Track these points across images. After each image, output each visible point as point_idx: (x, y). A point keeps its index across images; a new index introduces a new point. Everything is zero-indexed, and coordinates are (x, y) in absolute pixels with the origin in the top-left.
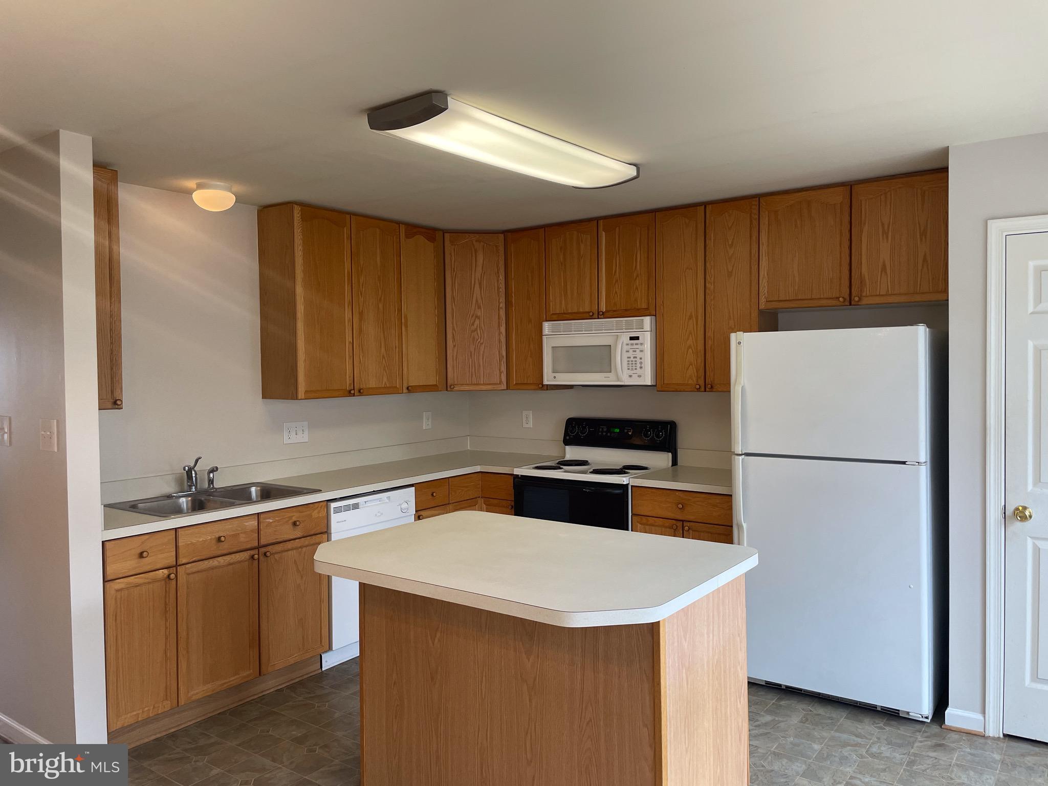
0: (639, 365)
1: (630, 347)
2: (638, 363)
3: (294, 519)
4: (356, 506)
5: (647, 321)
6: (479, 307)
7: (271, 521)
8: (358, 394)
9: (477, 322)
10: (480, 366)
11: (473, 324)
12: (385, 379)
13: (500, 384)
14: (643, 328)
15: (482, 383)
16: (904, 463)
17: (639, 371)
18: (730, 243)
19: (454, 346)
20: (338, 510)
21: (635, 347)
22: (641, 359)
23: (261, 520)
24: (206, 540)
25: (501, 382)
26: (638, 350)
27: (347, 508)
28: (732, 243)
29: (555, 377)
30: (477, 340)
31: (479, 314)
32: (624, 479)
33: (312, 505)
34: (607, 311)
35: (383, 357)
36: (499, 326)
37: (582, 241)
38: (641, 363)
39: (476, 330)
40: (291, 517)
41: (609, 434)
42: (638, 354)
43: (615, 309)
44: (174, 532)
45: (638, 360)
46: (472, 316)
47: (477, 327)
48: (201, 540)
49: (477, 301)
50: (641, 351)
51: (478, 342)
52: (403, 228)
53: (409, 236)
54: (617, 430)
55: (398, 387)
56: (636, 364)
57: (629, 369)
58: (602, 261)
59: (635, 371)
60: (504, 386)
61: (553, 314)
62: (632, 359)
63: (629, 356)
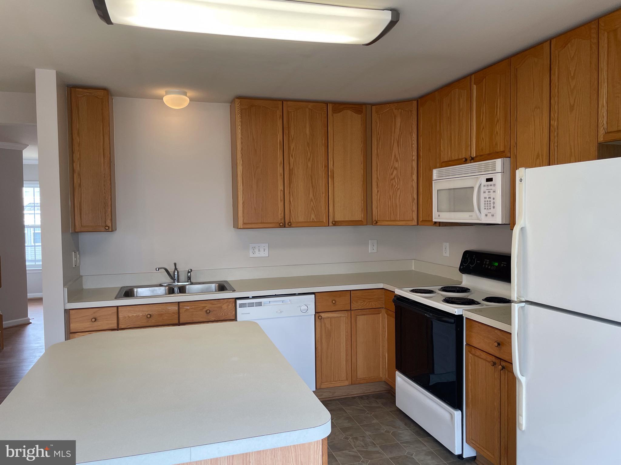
0: (492, 205)
1: (486, 188)
2: (492, 203)
4: (260, 304)
5: (499, 162)
6: (397, 161)
7: (188, 308)
8: (288, 226)
9: (395, 172)
10: (396, 206)
11: (392, 174)
12: (313, 216)
13: (412, 221)
14: (495, 170)
15: (398, 219)
17: (492, 211)
19: (378, 192)
20: (242, 306)
21: (490, 188)
22: (494, 199)
23: (180, 307)
24: (139, 316)
26: (491, 191)
27: (251, 305)
29: (439, 216)
30: (395, 186)
31: (397, 166)
33: (222, 300)
34: (476, 156)
35: (312, 200)
36: (412, 174)
38: (494, 203)
39: (394, 178)
40: (204, 307)
41: (489, 267)
42: (492, 195)
43: (481, 154)
44: (116, 308)
45: (492, 199)
46: (392, 168)
47: (395, 176)
48: (135, 315)
49: (395, 156)
50: (494, 192)
51: (395, 188)
52: (330, 107)
53: (335, 111)
54: (496, 264)
55: (324, 221)
56: (490, 204)
57: (485, 209)
58: (473, 111)
59: (489, 211)
60: (415, 223)
61: (443, 162)
62: (487, 199)
63: (485, 196)
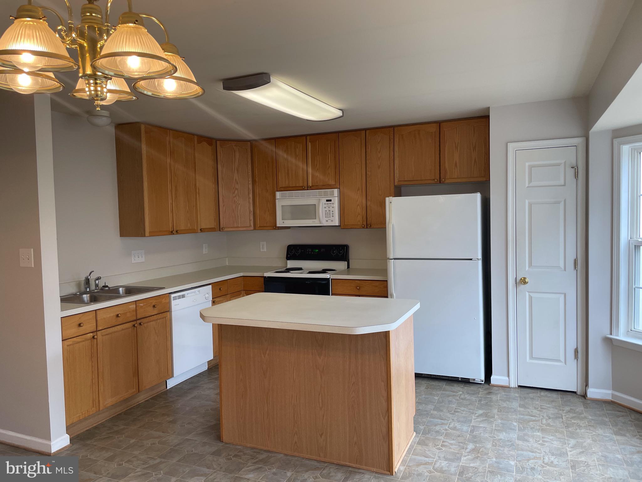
0: (331, 215)
1: (326, 205)
2: (331, 214)
3: (153, 304)
4: (183, 296)
5: (336, 191)
6: (237, 183)
7: (142, 305)
8: (176, 233)
9: (236, 192)
10: (238, 217)
11: (234, 193)
12: (189, 225)
13: (250, 227)
14: (333, 195)
15: (240, 226)
16: (471, 259)
17: (332, 218)
18: (379, 151)
19: (224, 206)
20: (175, 298)
21: (329, 205)
22: (333, 211)
23: (137, 304)
25: (250, 226)
26: (331, 207)
27: (179, 297)
28: (380, 150)
29: (283, 222)
30: (237, 202)
31: (237, 187)
32: (328, 275)
33: (161, 296)
34: (312, 186)
35: (188, 212)
36: (249, 194)
37: (297, 148)
38: (333, 214)
39: (236, 196)
40: (151, 303)
41: (312, 253)
42: (331, 209)
43: (317, 185)
44: (94, 312)
45: (331, 212)
46: (234, 188)
47: (236, 194)
48: (108, 316)
49: (236, 180)
50: (333, 207)
51: (237, 203)
52: (196, 137)
53: (199, 142)
54: (317, 251)
55: (195, 229)
56: (330, 214)
57: (326, 217)
58: (309, 159)
59: (329, 218)
60: (252, 228)
61: (281, 187)
62: (328, 212)
63: (326, 210)
